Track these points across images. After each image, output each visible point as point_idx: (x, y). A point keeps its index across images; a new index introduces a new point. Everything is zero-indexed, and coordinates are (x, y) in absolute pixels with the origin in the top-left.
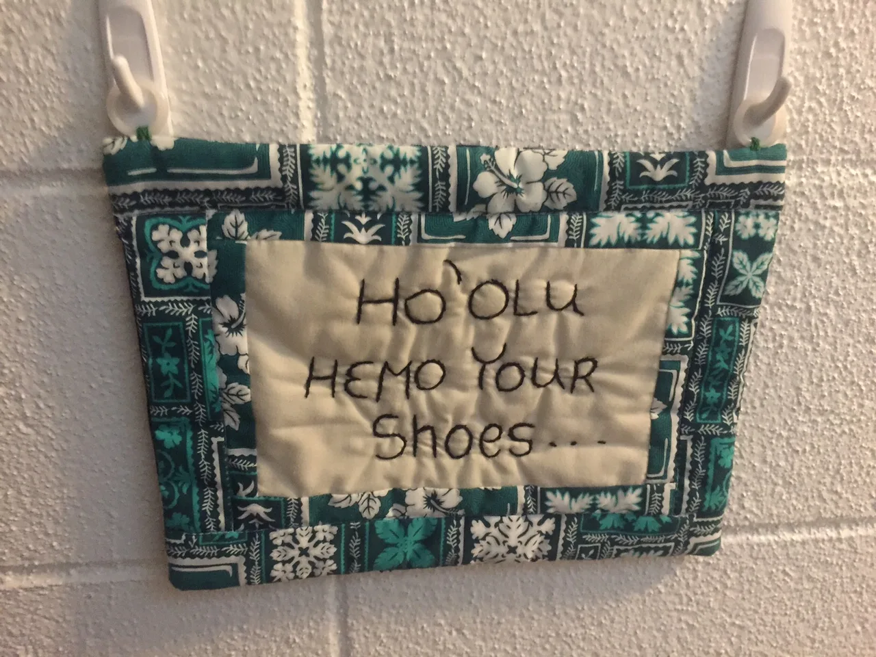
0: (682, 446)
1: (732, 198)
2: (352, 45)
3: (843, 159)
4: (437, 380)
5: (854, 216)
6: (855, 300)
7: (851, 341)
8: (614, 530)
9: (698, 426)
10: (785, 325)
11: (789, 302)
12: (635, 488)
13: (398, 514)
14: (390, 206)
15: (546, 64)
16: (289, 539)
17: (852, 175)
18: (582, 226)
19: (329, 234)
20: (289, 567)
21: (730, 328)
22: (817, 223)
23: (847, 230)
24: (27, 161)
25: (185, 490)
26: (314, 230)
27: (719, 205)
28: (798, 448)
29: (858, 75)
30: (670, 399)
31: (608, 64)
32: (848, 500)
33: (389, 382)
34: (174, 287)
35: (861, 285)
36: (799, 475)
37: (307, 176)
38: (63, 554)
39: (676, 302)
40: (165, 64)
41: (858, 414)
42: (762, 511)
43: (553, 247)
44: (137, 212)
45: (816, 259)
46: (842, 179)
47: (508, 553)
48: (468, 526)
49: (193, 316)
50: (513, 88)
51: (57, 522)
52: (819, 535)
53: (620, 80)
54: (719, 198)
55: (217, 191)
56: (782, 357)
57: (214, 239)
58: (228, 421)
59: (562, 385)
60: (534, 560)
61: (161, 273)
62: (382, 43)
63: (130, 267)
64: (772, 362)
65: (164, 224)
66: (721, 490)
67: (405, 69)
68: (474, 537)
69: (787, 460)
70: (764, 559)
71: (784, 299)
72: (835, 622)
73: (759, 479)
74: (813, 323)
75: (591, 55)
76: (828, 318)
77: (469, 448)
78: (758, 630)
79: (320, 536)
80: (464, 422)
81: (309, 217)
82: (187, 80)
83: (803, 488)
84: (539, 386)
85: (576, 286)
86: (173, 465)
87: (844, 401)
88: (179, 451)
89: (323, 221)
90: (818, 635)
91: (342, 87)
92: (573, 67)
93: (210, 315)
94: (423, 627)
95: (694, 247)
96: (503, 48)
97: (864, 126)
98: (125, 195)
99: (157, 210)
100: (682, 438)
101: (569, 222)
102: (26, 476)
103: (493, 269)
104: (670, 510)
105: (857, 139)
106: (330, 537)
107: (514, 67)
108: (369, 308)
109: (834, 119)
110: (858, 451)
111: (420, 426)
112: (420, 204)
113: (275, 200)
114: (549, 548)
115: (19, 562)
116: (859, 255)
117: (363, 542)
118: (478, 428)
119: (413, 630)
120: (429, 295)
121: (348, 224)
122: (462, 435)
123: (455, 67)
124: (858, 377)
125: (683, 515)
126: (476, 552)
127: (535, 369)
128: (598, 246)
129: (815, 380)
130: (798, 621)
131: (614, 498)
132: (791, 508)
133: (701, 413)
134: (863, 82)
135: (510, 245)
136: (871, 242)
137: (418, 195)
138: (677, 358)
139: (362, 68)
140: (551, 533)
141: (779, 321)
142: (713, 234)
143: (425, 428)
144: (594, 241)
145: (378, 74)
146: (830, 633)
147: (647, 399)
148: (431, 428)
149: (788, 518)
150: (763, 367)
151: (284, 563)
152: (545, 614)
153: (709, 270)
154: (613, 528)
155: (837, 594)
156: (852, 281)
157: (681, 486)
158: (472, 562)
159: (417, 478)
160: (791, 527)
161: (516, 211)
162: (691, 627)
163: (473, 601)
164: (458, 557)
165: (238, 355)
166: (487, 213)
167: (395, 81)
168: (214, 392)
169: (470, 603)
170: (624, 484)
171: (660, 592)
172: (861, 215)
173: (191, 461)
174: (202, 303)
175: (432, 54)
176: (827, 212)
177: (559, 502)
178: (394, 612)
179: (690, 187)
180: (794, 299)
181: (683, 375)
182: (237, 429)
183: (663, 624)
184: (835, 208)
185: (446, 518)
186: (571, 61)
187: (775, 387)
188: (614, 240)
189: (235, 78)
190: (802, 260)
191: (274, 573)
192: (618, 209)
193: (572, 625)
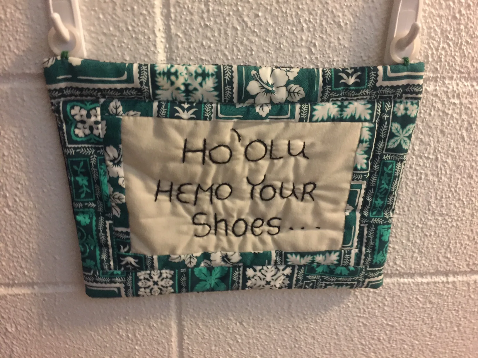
0: (361, 229)
1: (392, 94)
2: (186, 7)
3: (460, 77)
4: (228, 195)
5: (465, 108)
6: (463, 154)
7: (460, 177)
8: (324, 273)
9: (370, 219)
10: (424, 168)
11: (426, 155)
12: (335, 252)
13: (207, 265)
14: (201, 99)
15: (295, 20)
16: (147, 276)
17: (465, 86)
18: (308, 111)
19: (166, 114)
20: (148, 290)
21: (390, 167)
22: (444, 112)
23: (461, 116)
24: (7, 69)
25: (92, 248)
26: (158, 111)
27: (385, 98)
28: (427, 234)
29: (471, 30)
30: (356, 205)
31: (330, 20)
32: (453, 262)
33: (201, 195)
34: (84, 139)
35: (467, 146)
36: (427, 248)
37: (154, 82)
38: (30, 278)
39: (360, 151)
40: (82, 16)
41: (461, 216)
42: (406, 266)
43: (292, 122)
44: (62, 99)
45: (442, 132)
46: (459, 88)
47: (266, 284)
48: (245, 271)
49: (94, 155)
50: (276, 33)
51: (27, 261)
52: (437, 280)
53: (337, 30)
54: (385, 94)
55: (105, 89)
56: (421, 185)
57: (104, 114)
58: (115, 212)
59: (297, 197)
60: (280, 288)
61: (77, 131)
62: (203, 6)
63: (60, 129)
64: (415, 187)
65: (77, 106)
66: (383, 253)
67: (215, 21)
68: (248, 277)
69: (421, 240)
70: (406, 291)
71: (424, 153)
72: (443, 325)
73: (405, 249)
74: (439, 167)
75: (320, 15)
76: (447, 164)
77: (245, 231)
78: (401, 328)
79: (164, 275)
80: (243, 217)
81: (156, 104)
82: (94, 25)
83: (429, 255)
84: (284, 198)
85: (304, 143)
86: (85, 234)
87: (454, 209)
88: (88, 227)
89: (163, 106)
90: (434, 331)
91: (180, 30)
92: (310, 21)
93: (104, 155)
94: (221, 321)
95: (371, 121)
96: (271, 10)
97: (473, 58)
98: (55, 90)
99: (73, 97)
100: (362, 225)
101: (301, 108)
102: (10, 237)
103: (258, 134)
104: (355, 264)
105: (469, 65)
106: (169, 276)
107: (277, 21)
108: (190, 154)
109: (457, 54)
110: (460, 236)
111: (219, 219)
112: (217, 98)
113: (137, 95)
114: (288, 282)
115: (7, 281)
116: (467, 130)
117: (188, 279)
118: (251, 220)
119: (216, 322)
120: (223, 148)
121: (177, 108)
122: (242, 224)
123: (243, 21)
124: (463, 196)
125: (362, 266)
126: (249, 284)
127: (281, 189)
128: (317, 121)
129: (439, 198)
130: (423, 324)
131: (324, 257)
132: (422, 265)
133: (372, 212)
134: (474, 34)
135: (268, 120)
136: (474, 123)
137: (216, 93)
138: (360, 182)
139: (192, 20)
140: (289, 275)
141: (420, 165)
142: (381, 114)
143: (222, 220)
144: (315, 119)
145: (200, 24)
146: (440, 331)
147: (343, 204)
148: (225, 221)
149: (420, 270)
150: (410, 190)
151: (145, 288)
152: (286, 316)
153: (378, 134)
154: (323, 272)
155: (445, 311)
156: (462, 144)
157: (360, 251)
158: (247, 289)
159: (217, 247)
160: (421, 275)
161: (271, 103)
162: (365, 325)
163: (248, 308)
164: (239, 286)
165: (118, 177)
166: (254, 103)
167: (210, 28)
168: (107, 197)
169: (247, 309)
170: (330, 249)
171: (349, 307)
172: (469, 108)
173: (94, 233)
174: (99, 149)
175: (231, 13)
176: (450, 106)
177: (294, 259)
178: (206, 312)
179: (368, 88)
180: (429, 153)
181: (363, 191)
182: (119, 216)
183: (350, 323)
184: (455, 104)
185: (233, 267)
186: (309, 19)
187: (416, 201)
188: (325, 118)
189: (121, 25)
190: (435, 132)
191: (140, 293)
192: (328, 101)
193: (301, 322)
